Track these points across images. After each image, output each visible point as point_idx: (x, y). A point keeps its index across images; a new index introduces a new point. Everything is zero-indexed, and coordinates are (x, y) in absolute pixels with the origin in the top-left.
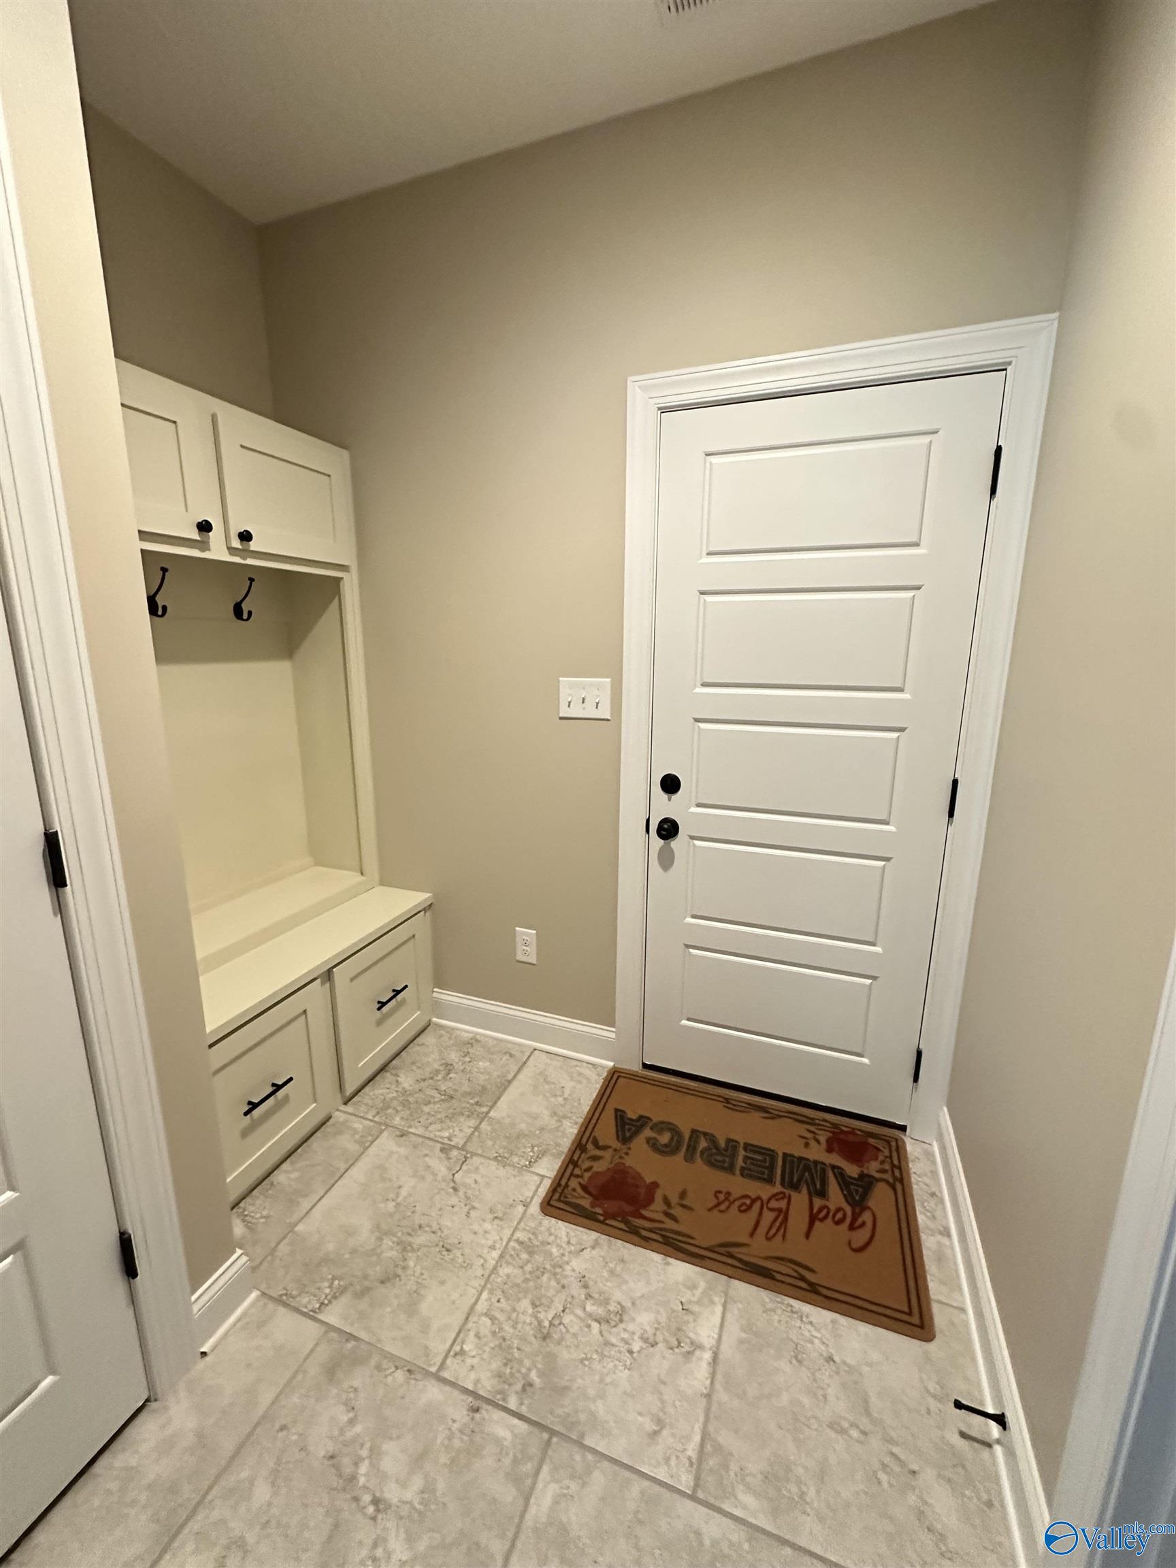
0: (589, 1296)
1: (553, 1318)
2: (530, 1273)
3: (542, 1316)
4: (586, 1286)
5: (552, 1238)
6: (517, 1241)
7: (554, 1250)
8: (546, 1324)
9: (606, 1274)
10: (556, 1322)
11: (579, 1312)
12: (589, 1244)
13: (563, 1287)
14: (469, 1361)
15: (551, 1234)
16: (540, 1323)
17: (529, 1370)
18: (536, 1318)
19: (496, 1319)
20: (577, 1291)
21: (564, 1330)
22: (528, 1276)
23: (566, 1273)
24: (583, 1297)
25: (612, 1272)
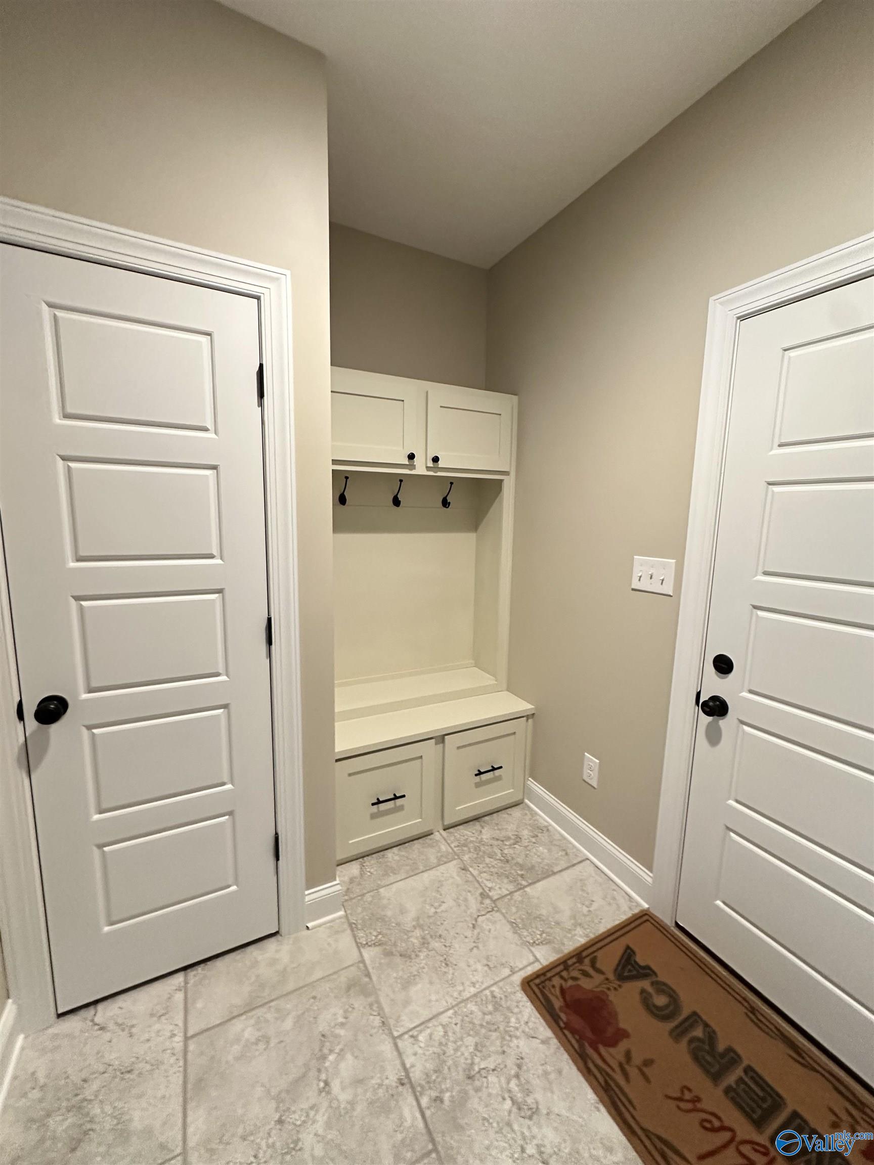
0: (517, 1076)
1: (484, 1069)
2: (487, 1023)
3: (477, 1060)
4: (519, 1066)
5: (516, 1010)
6: (492, 992)
7: (513, 1020)
8: (477, 1069)
9: (540, 1072)
10: (483, 1073)
11: (503, 1080)
12: (541, 1037)
13: (504, 1052)
14: (416, 1048)
15: (517, 1006)
16: (472, 1064)
17: (447, 1090)
18: (472, 1059)
19: (448, 1036)
20: (511, 1062)
21: (485, 1084)
22: (485, 1024)
23: (512, 1045)
24: (513, 1072)
25: (546, 1073)
